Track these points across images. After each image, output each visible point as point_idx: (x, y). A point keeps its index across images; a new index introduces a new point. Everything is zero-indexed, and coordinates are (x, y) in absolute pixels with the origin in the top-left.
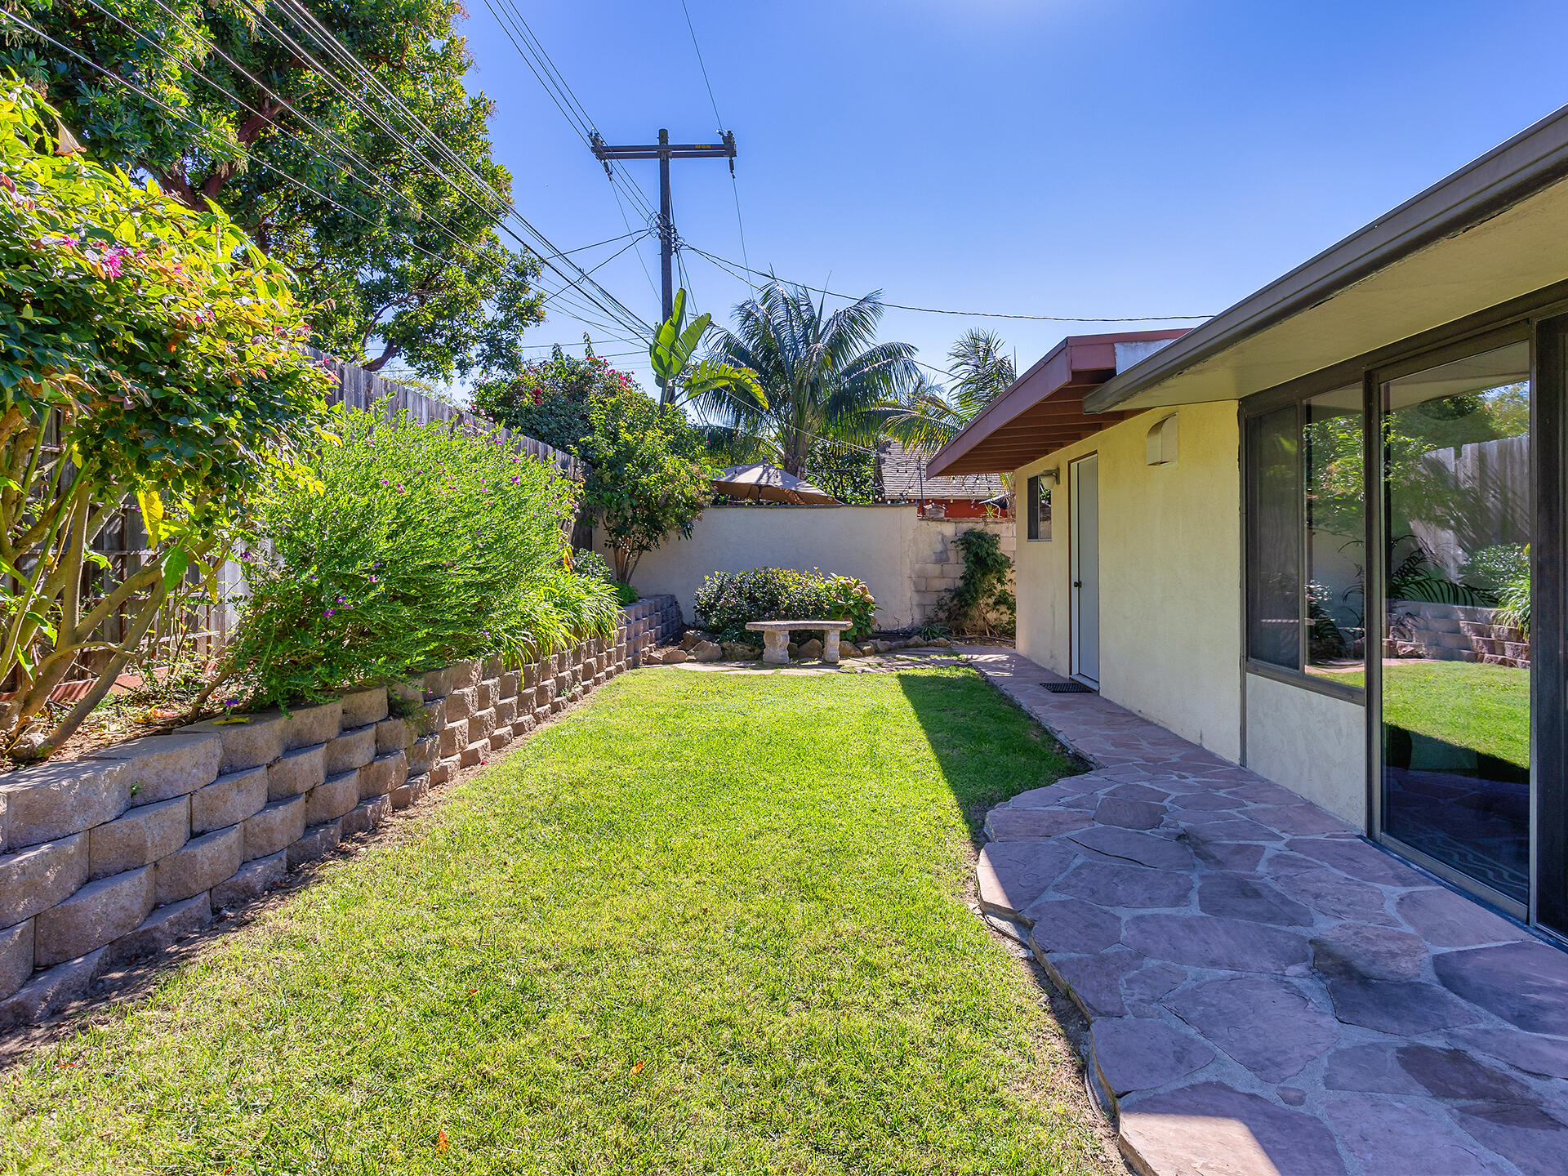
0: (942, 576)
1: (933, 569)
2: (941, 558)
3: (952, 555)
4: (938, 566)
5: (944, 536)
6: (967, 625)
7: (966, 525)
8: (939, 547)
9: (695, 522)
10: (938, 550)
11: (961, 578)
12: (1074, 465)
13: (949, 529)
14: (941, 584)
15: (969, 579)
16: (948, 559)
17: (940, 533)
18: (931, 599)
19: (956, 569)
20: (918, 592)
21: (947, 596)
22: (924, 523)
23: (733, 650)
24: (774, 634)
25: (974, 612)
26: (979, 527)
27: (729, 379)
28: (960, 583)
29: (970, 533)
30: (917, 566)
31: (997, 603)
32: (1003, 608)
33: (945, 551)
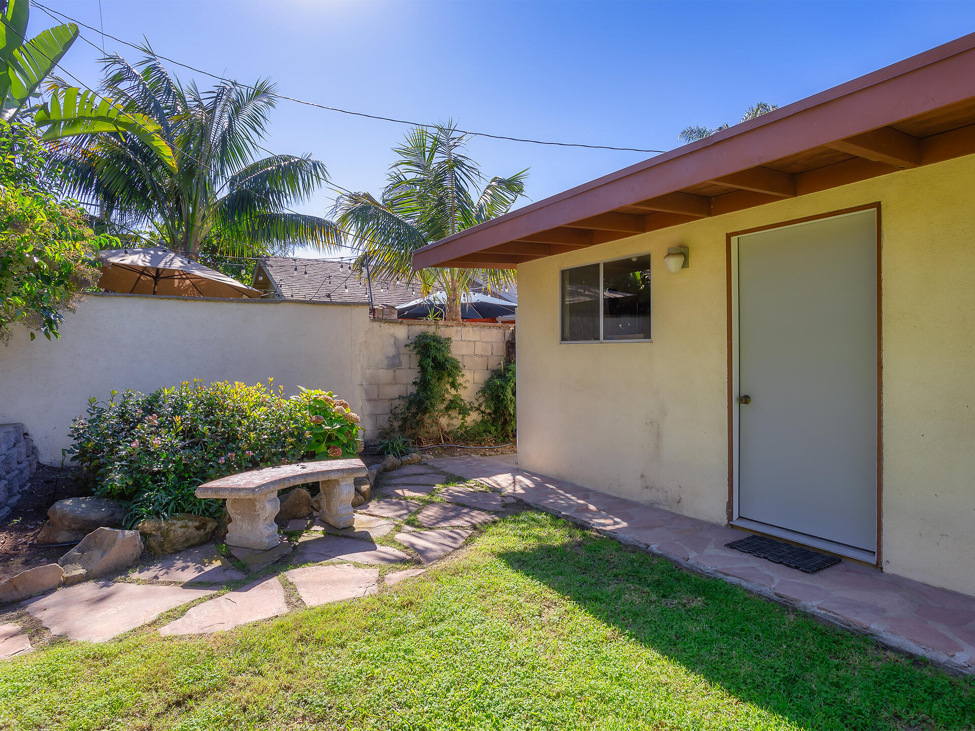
0: (395, 382)
1: (385, 375)
2: (394, 363)
3: (405, 360)
4: (391, 372)
5: (396, 340)
6: (422, 434)
7: (419, 328)
8: (391, 351)
9: (66, 315)
10: (391, 355)
11: (415, 383)
12: (734, 239)
13: (401, 332)
14: (394, 391)
15: (423, 384)
16: (400, 364)
17: (392, 335)
18: (384, 407)
19: (409, 375)
20: (369, 400)
21: (402, 404)
22: (376, 324)
23: (165, 534)
24: (252, 503)
25: (427, 420)
26: (431, 330)
27: (116, 123)
28: (413, 389)
29: (423, 337)
30: (368, 372)
31: (448, 408)
32: (454, 413)
33: (397, 356)
